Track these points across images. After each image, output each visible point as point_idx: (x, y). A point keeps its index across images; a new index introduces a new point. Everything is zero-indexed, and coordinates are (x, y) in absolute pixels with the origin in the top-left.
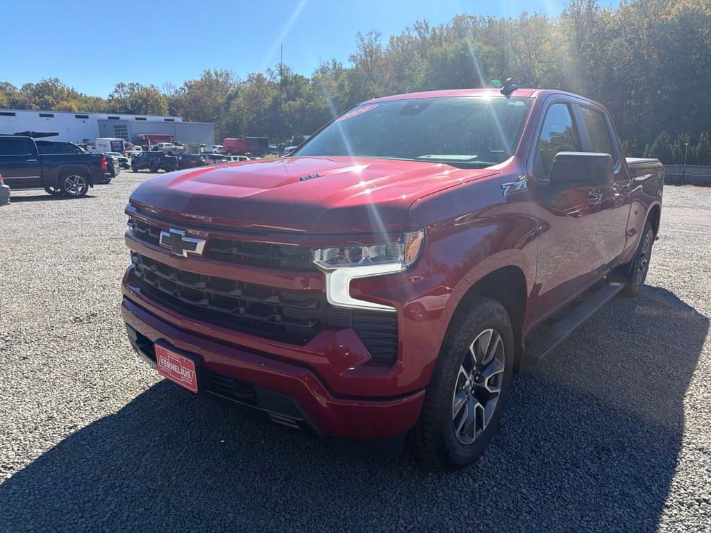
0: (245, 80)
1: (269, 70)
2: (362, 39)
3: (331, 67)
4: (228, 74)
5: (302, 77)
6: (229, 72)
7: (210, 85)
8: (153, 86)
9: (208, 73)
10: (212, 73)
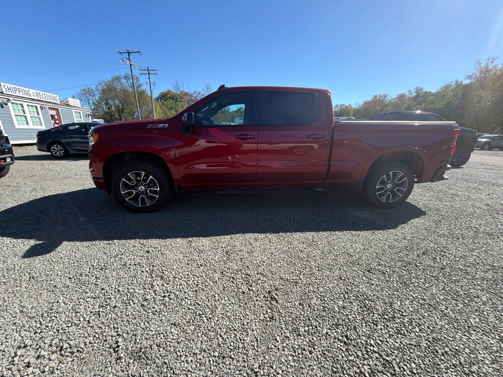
0: (395, 97)
1: (410, 91)
2: (480, 64)
3: (453, 84)
4: (386, 96)
5: (430, 92)
6: (387, 94)
7: (376, 101)
8: (350, 105)
9: (376, 96)
10: (378, 96)
